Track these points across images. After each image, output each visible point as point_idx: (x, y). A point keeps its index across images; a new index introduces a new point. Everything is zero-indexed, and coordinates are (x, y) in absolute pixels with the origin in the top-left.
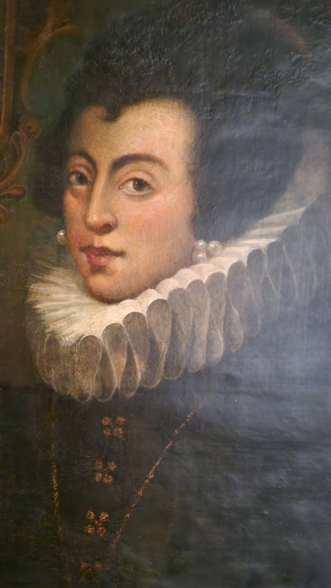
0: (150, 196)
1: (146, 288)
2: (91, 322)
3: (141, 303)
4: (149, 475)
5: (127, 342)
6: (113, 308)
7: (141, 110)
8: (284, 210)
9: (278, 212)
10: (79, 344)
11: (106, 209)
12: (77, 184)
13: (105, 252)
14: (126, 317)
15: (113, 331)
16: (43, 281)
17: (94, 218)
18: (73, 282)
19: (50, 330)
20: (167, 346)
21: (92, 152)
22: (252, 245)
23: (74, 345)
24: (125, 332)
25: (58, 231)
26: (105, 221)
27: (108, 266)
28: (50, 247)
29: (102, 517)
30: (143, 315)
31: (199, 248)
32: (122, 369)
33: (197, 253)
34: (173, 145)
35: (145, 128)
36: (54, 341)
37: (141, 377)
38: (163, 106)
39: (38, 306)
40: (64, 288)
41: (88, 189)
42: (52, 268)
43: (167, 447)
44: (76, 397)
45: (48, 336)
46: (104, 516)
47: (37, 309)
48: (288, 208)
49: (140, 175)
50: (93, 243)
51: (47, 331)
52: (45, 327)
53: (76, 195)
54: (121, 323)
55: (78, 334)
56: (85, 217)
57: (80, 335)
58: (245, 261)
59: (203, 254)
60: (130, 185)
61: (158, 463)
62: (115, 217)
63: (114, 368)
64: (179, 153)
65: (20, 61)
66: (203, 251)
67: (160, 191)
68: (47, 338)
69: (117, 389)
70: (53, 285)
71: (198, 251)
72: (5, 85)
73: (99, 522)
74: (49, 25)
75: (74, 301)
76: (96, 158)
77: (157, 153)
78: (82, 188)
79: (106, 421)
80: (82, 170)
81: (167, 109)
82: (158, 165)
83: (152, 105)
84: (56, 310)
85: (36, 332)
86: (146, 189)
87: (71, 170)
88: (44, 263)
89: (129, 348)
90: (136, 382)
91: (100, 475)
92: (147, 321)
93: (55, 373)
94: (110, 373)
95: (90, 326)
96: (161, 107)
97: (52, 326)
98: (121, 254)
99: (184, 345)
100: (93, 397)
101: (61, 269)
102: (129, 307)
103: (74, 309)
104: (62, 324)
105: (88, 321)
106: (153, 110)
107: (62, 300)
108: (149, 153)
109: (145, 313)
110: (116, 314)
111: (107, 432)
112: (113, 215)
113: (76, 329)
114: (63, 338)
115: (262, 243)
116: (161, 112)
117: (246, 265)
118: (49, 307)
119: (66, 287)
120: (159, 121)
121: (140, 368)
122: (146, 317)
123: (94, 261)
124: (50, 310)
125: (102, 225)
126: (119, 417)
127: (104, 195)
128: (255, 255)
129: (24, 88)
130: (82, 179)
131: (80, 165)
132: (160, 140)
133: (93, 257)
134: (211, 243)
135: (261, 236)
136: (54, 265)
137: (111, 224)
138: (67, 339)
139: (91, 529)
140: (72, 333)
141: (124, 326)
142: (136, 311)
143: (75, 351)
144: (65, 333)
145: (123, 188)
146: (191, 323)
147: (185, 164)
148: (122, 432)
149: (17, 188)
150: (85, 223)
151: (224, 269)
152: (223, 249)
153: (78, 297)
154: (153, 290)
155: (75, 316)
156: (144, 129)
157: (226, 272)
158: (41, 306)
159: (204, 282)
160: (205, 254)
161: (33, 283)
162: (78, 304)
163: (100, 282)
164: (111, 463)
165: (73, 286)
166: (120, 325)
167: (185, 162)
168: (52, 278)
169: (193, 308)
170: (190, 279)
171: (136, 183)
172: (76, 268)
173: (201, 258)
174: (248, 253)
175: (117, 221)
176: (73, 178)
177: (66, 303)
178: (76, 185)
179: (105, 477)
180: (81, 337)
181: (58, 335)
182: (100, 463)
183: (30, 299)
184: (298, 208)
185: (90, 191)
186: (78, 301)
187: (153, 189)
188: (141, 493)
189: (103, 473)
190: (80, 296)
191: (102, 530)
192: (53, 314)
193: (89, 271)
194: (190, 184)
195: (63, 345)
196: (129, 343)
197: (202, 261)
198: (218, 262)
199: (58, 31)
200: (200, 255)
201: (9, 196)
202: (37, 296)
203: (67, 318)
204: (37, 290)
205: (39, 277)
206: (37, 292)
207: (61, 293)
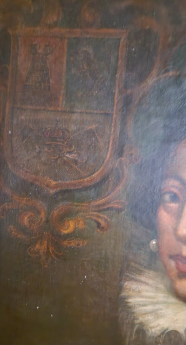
2: (175, 319)
10: (164, 336)
16: (136, 281)
17: (184, 231)
18: (161, 283)
19: (139, 321)
23: (159, 336)
25: (152, 239)
28: (143, 252)
36: (142, 331)
39: (130, 300)
40: (153, 287)
41: (179, 206)
42: (144, 270)
45: (137, 326)
47: (129, 303)
50: (181, 253)
51: (137, 322)
52: (134, 319)
53: (168, 211)
55: (163, 328)
56: (175, 230)
68: (136, 328)
70: (144, 284)
72: (114, 121)
75: (161, 299)
78: (174, 205)
80: (175, 190)
84: (145, 305)
85: (127, 321)
87: (166, 190)
88: (137, 266)
95: (174, 322)
97: (141, 318)
101: (152, 272)
103: (161, 306)
104: (150, 317)
105: (172, 317)
107: (151, 298)
113: (161, 323)
114: (150, 330)
118: (139, 302)
119: (155, 287)
123: (181, 267)
124: (140, 305)
130: (175, 198)
131: (173, 186)
133: (180, 263)
136: (145, 267)
138: (153, 330)
140: (158, 326)
143: (160, 341)
144: (152, 325)
149: (118, 203)
150: (175, 235)
155: (161, 312)
158: (132, 301)
161: (127, 280)
162: (164, 303)
165: (161, 287)
168: (143, 278)
172: (165, 272)
177: (155, 300)
178: (169, 203)
180: (165, 330)
181: (145, 327)
183: (123, 294)
185: (181, 209)
186: (165, 299)
190: (166, 295)
192: (142, 308)
193: (176, 276)
195: (149, 335)
201: (111, 208)
202: (129, 292)
203: (155, 313)
204: (130, 287)
205: (133, 277)
206: (130, 289)
207: (149, 292)
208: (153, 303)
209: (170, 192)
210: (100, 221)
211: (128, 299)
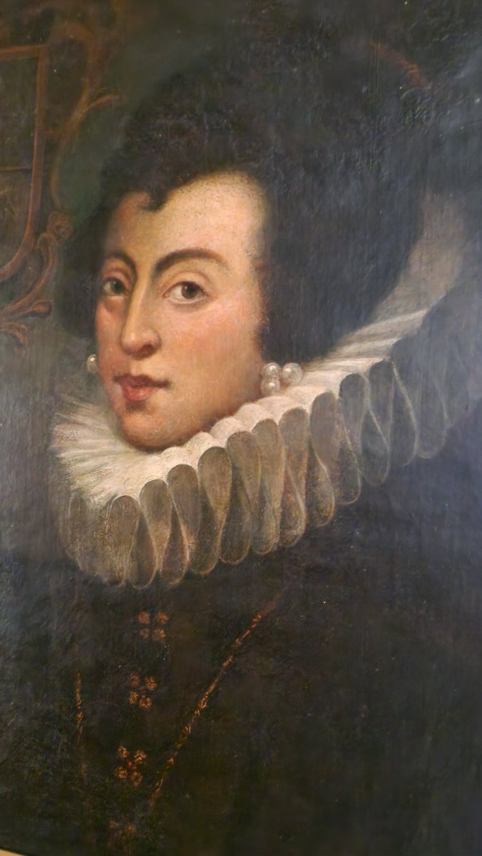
0: (203, 304)
1: (198, 431)
2: (126, 478)
3: (190, 452)
4: (200, 703)
5: (171, 507)
6: (154, 458)
7: (193, 191)
8: (394, 313)
9: (384, 318)
10: (111, 506)
11: (147, 325)
12: (113, 293)
13: (146, 382)
14: (170, 472)
15: (155, 490)
16: (69, 422)
17: (133, 337)
18: (105, 423)
19: (76, 487)
20: (226, 515)
21: (132, 251)
22: (346, 368)
23: (105, 508)
24: (170, 491)
25: (87, 356)
26: (145, 341)
27: (148, 401)
29: (138, 757)
30: (192, 469)
31: (269, 374)
32: (165, 545)
33: (268, 382)
34: (234, 233)
35: (198, 214)
36: (80, 501)
37: (190, 556)
38: (221, 183)
39: (63, 455)
40: (93, 430)
41: (125, 299)
42: (81, 405)
43: (225, 664)
44: (106, 580)
45: (73, 495)
46: (140, 756)
47: (62, 458)
48: (400, 310)
49: (190, 277)
50: (130, 371)
51: (73, 488)
52: (70, 483)
53: (111, 308)
54: (164, 479)
55: (109, 494)
56: (121, 336)
57: (112, 495)
58: (336, 391)
59: (275, 383)
60: (178, 291)
61: (212, 688)
62: (158, 336)
63: (154, 543)
64: (242, 244)
65: (50, 148)
66: (275, 378)
67: (217, 298)
68: (72, 498)
69: (158, 572)
70: (81, 427)
71: (269, 378)
72: (33, 179)
73: (133, 763)
74: (84, 98)
75: (106, 448)
76: (136, 258)
77: (213, 247)
78: (118, 299)
79: (145, 618)
80: (120, 276)
81: (226, 186)
82: (214, 262)
83: (207, 184)
84: (83, 460)
85: (59, 488)
86: (198, 295)
87: (106, 276)
88: (71, 399)
89: (174, 515)
90: (182, 565)
91: (136, 695)
92: (199, 477)
93: (81, 546)
94: (150, 549)
95: (124, 483)
96: (218, 185)
97: (78, 482)
98: (164, 384)
99: (248, 514)
100: (128, 583)
101: (91, 406)
102: (175, 457)
103: (106, 459)
104: (90, 479)
105: (122, 475)
106: (208, 190)
107: (91, 447)
108: (203, 248)
109: (195, 467)
110: (158, 467)
111: (145, 634)
112: (156, 332)
113: (107, 486)
114: (91, 498)
115: (362, 365)
116: (218, 191)
117: (337, 397)
118: (75, 456)
119: (96, 430)
120: (216, 204)
121: (189, 543)
122: (197, 471)
123: (131, 394)
124: (76, 460)
125: (141, 346)
126: (159, 613)
127: (145, 306)
128: (351, 384)
129: (55, 178)
130: (119, 288)
131: (117, 270)
132: (217, 228)
133: (129, 389)
134: (285, 366)
135: (359, 355)
136: (82, 400)
137: (153, 344)
138: (96, 499)
139: (123, 772)
140: (102, 491)
141: (168, 484)
142: (184, 463)
143: (105, 516)
144: (94, 491)
145: (169, 296)
146: (259, 482)
147: (251, 257)
148: (164, 636)
149: (42, 303)
150: (120, 343)
151: (305, 404)
152: (304, 374)
153: (110, 443)
154: (206, 435)
155: (106, 468)
156: (196, 216)
157: (307, 408)
158: (66, 455)
159: (277, 422)
160: (278, 382)
161: (57, 424)
162: (110, 453)
163: (139, 423)
164: (149, 678)
165: (103, 428)
166: (164, 482)
167: (250, 255)
168: (80, 418)
169: (262, 460)
170: (258, 418)
171: (186, 288)
172: (109, 405)
173: (273, 388)
174: (341, 379)
175: (160, 340)
176: (108, 287)
177: (95, 451)
178: (111, 296)
179: (141, 698)
180: (113, 497)
181: (85, 494)
182: (137, 678)
183: (55, 446)
184: (415, 311)
185: (128, 302)
186: (111, 448)
187: (208, 295)
188: (189, 729)
189: (139, 692)
190: (113, 441)
191: (137, 778)
192: (80, 465)
193: (125, 408)
194: (257, 283)
195: (91, 507)
196: (174, 508)
197: (273, 392)
198: (296, 394)
199: (93, 105)
200: (272, 384)
201: (34, 314)
202: (62, 442)
203: (97, 471)
204: (62, 433)
205: (65, 416)
206: (62, 437)
207: (90, 438)
208: (94, 456)
209: (111, 279)
210: (18, 334)
211: (60, 453)
